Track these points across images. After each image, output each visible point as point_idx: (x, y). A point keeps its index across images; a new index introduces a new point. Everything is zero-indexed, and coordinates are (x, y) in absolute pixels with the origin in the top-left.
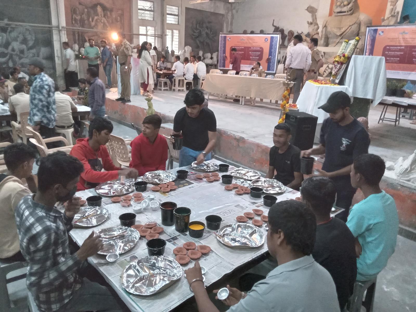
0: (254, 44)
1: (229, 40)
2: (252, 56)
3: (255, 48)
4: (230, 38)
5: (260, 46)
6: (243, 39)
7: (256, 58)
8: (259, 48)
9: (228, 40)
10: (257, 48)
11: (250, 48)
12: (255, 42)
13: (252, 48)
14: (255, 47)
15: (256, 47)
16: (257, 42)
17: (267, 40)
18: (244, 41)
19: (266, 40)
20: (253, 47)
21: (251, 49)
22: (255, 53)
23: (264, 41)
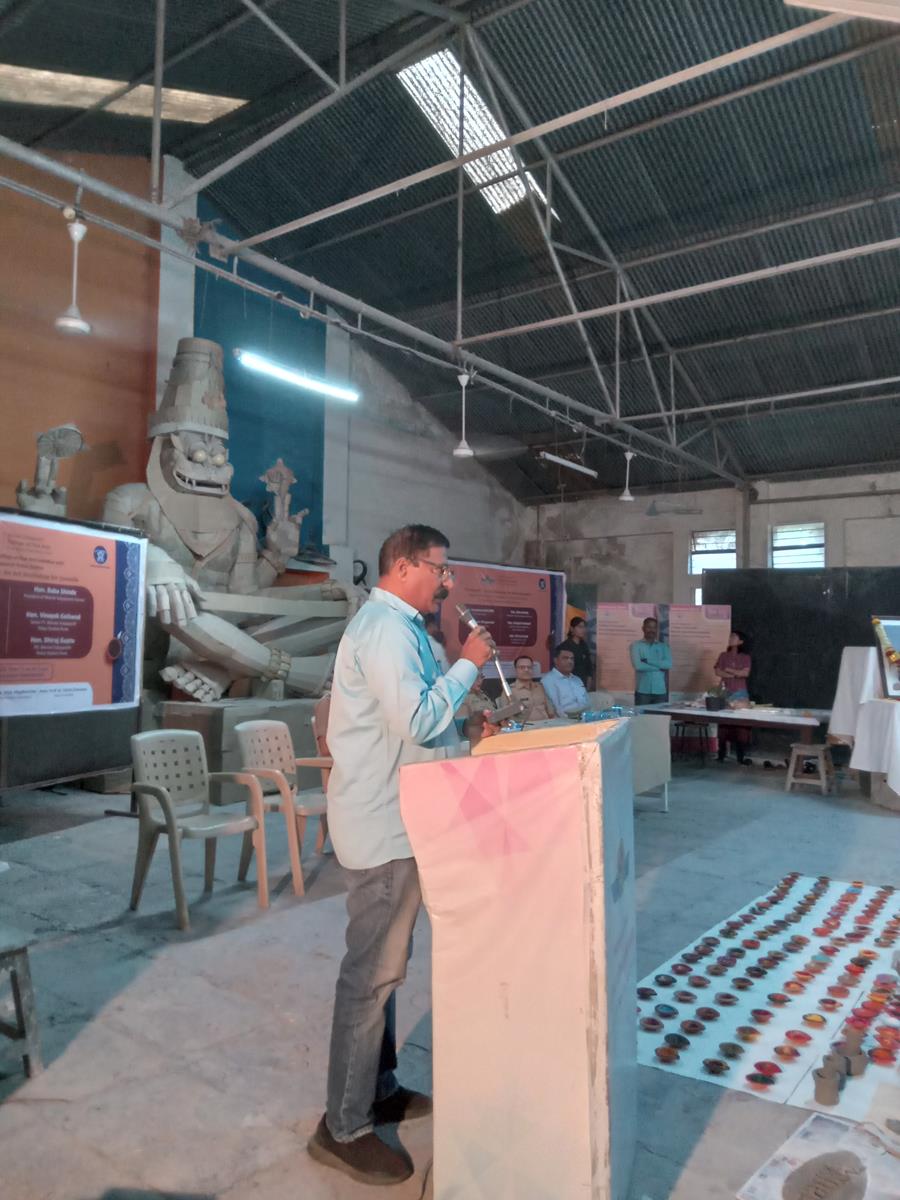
0: (48, 571)
2: (41, 635)
3: (55, 591)
5: (76, 580)
7: (63, 641)
8: (73, 593)
10: (64, 592)
11: (29, 587)
12: (48, 562)
13: (36, 589)
15: (59, 587)
16: (62, 563)
20: (45, 586)
21: (34, 597)
22: (56, 616)
23: (93, 560)
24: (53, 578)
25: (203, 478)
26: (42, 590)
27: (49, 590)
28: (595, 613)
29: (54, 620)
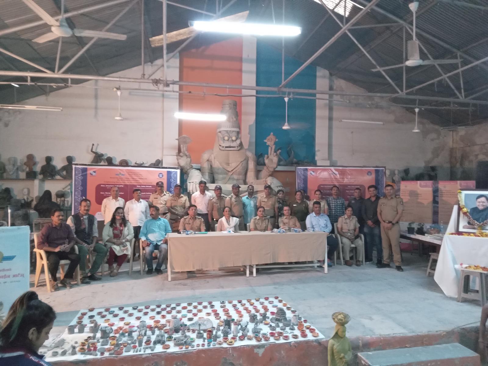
0: (141, 181)
1: (94, 174)
3: (144, 187)
4: (95, 172)
5: (151, 183)
6: (120, 173)
8: (151, 187)
9: (91, 174)
10: (147, 187)
11: (135, 186)
12: (142, 179)
13: (137, 186)
14: (143, 185)
16: (146, 179)
17: (163, 176)
18: (122, 177)
19: (161, 175)
20: (141, 185)
21: (137, 188)
22: (145, 193)
23: (158, 177)
24: (144, 183)
25: (227, 145)
26: (140, 186)
27: (142, 186)
28: (400, 186)
29: (144, 194)
